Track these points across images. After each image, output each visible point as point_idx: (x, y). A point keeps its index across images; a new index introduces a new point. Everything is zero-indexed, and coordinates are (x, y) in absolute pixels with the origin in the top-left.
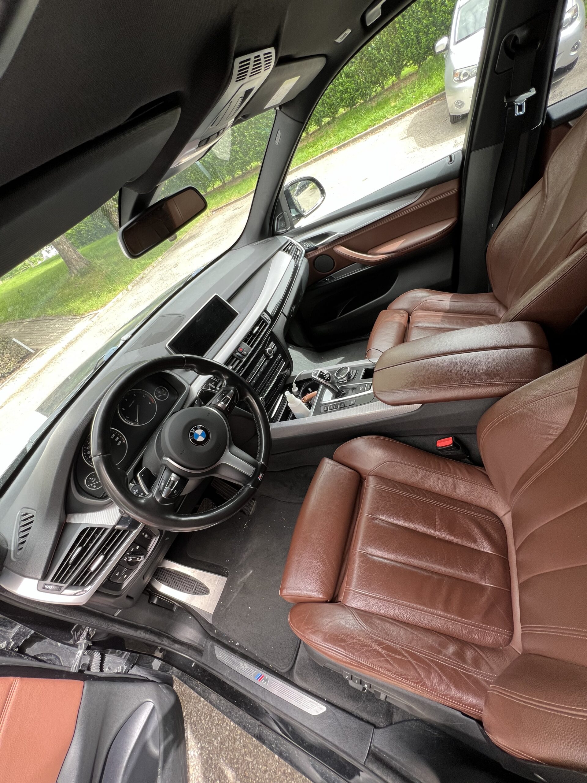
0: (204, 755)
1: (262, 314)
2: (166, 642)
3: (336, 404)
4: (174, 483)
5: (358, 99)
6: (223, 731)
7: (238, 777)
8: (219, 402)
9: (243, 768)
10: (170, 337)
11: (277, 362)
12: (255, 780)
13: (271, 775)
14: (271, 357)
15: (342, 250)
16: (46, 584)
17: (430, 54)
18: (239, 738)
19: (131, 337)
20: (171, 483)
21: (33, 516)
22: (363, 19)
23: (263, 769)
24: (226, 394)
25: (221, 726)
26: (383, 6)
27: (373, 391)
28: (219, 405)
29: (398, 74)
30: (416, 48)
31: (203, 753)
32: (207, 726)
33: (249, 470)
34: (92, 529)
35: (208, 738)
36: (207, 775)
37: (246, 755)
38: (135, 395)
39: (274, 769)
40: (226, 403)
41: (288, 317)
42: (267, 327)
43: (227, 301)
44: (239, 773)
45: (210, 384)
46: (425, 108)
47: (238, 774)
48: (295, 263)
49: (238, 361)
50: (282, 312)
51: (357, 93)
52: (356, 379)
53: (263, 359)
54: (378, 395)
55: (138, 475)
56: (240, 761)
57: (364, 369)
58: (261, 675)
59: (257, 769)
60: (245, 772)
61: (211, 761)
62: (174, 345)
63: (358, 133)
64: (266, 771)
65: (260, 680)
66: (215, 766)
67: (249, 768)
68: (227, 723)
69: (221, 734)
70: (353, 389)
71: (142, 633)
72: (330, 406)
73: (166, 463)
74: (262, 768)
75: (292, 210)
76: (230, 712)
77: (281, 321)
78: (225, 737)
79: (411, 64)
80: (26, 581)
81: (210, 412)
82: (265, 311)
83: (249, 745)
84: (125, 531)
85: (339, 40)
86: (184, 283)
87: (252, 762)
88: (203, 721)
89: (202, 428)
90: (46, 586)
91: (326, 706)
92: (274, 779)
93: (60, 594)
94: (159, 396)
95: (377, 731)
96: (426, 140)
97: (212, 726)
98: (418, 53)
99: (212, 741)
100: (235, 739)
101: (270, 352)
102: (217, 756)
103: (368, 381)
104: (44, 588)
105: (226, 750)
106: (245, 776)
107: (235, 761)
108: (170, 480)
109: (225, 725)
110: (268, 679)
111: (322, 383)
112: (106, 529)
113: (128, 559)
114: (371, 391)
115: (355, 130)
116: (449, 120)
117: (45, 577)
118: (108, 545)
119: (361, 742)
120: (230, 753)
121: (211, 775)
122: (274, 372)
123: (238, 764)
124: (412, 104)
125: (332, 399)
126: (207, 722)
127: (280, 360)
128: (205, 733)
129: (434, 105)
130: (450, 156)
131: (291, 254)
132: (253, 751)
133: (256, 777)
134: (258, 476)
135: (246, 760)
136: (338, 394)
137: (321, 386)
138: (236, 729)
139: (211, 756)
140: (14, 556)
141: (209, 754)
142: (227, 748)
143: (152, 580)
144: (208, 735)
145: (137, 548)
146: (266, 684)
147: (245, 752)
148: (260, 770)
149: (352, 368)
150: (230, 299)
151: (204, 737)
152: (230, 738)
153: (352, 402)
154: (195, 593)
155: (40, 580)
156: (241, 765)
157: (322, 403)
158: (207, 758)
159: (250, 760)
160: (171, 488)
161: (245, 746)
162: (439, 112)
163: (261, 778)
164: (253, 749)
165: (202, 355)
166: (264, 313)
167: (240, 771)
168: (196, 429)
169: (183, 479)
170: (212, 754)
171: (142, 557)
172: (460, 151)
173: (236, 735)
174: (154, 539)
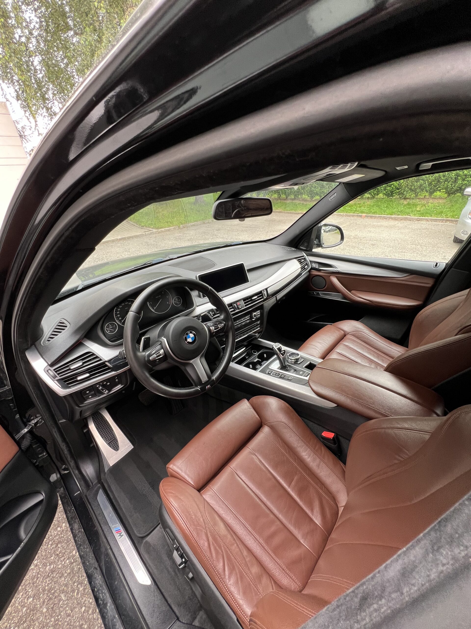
0: (34, 571)
1: (263, 290)
2: (72, 463)
3: (279, 374)
4: (160, 355)
5: (396, 194)
6: (58, 562)
7: (47, 606)
8: (212, 326)
9: (55, 601)
10: (201, 272)
11: (255, 325)
12: (58, 616)
13: (71, 621)
14: (253, 320)
15: (335, 280)
16: (50, 370)
17: (460, 192)
18: (66, 576)
19: (176, 258)
20: (159, 354)
21: (66, 327)
22: (418, 165)
23: (69, 612)
24: (218, 324)
25: (59, 558)
26: (433, 165)
27: (308, 379)
28: (211, 328)
29: (431, 193)
30: (451, 184)
31: (35, 570)
32: (50, 551)
33: (204, 378)
34: (93, 354)
35: (45, 561)
36: (28, 589)
37: (63, 593)
38: (163, 293)
39: (76, 617)
40: (215, 329)
41: (277, 301)
42: (262, 299)
43: (247, 270)
44: (50, 603)
45: (211, 312)
46: (439, 223)
47: (48, 603)
48: (301, 271)
49: (232, 310)
50: (276, 297)
51: (398, 191)
52: (301, 365)
53: (247, 317)
54: (310, 382)
55: (143, 338)
56: (56, 594)
57: (309, 362)
58: (120, 530)
59: (64, 609)
60: (54, 605)
61: (37, 580)
62: (202, 278)
63: (385, 214)
64: (69, 615)
65: (117, 532)
66: (36, 586)
67: (59, 604)
68: (64, 559)
69: (56, 564)
70: (295, 370)
71: (65, 446)
72: (274, 372)
73: (162, 341)
74: (68, 610)
75: (317, 240)
76: (80, 545)
77: (272, 301)
78: (57, 568)
79: (444, 192)
80: (41, 360)
81: (203, 328)
82: (266, 289)
83: (70, 586)
84: (109, 368)
85: (398, 168)
86: (225, 245)
87: (64, 601)
88: (49, 546)
89: (194, 334)
90: (49, 371)
91: (152, 582)
92: (72, 625)
93: (53, 381)
94: (175, 302)
95: (178, 622)
96: (429, 243)
97: (53, 554)
98: (451, 187)
99: (47, 565)
100: (63, 575)
101: (255, 316)
102: (43, 579)
103: (308, 371)
104: (48, 371)
105: (52, 579)
106: (52, 608)
107: (53, 591)
108: (159, 352)
109: (62, 559)
110: (123, 535)
111: (277, 354)
112: (101, 360)
113: (99, 387)
114: (307, 378)
115: (384, 211)
116: (453, 238)
117: (52, 365)
118: (94, 370)
119: (163, 623)
120: (53, 583)
121: (30, 590)
122: (250, 330)
123: (54, 596)
124: (432, 216)
125: (278, 369)
126: (52, 548)
127: (258, 325)
128: (45, 556)
129: (447, 224)
130: (437, 264)
131: (301, 265)
132: (70, 592)
133: (60, 615)
134: (207, 385)
135: (61, 596)
136: (283, 367)
137: (276, 356)
138: (68, 568)
139: (39, 576)
140: (43, 342)
141: (38, 573)
142: (53, 577)
143: (89, 416)
144: (46, 558)
145: (108, 384)
146: (120, 538)
147: (64, 589)
148: (66, 611)
149: (302, 357)
150: (250, 270)
151: (43, 558)
152: (60, 571)
153: (290, 378)
154: (109, 444)
155: (49, 365)
156: (55, 598)
157: (270, 367)
158: (35, 576)
159: (64, 599)
160: (157, 357)
161: (66, 585)
162: (448, 230)
163: (62, 618)
164: (71, 591)
165: (218, 292)
166: (265, 290)
167: (51, 602)
168: (191, 333)
169: (166, 357)
170: (40, 575)
171: (107, 391)
172: (445, 264)
173: (65, 572)
174: (120, 385)
